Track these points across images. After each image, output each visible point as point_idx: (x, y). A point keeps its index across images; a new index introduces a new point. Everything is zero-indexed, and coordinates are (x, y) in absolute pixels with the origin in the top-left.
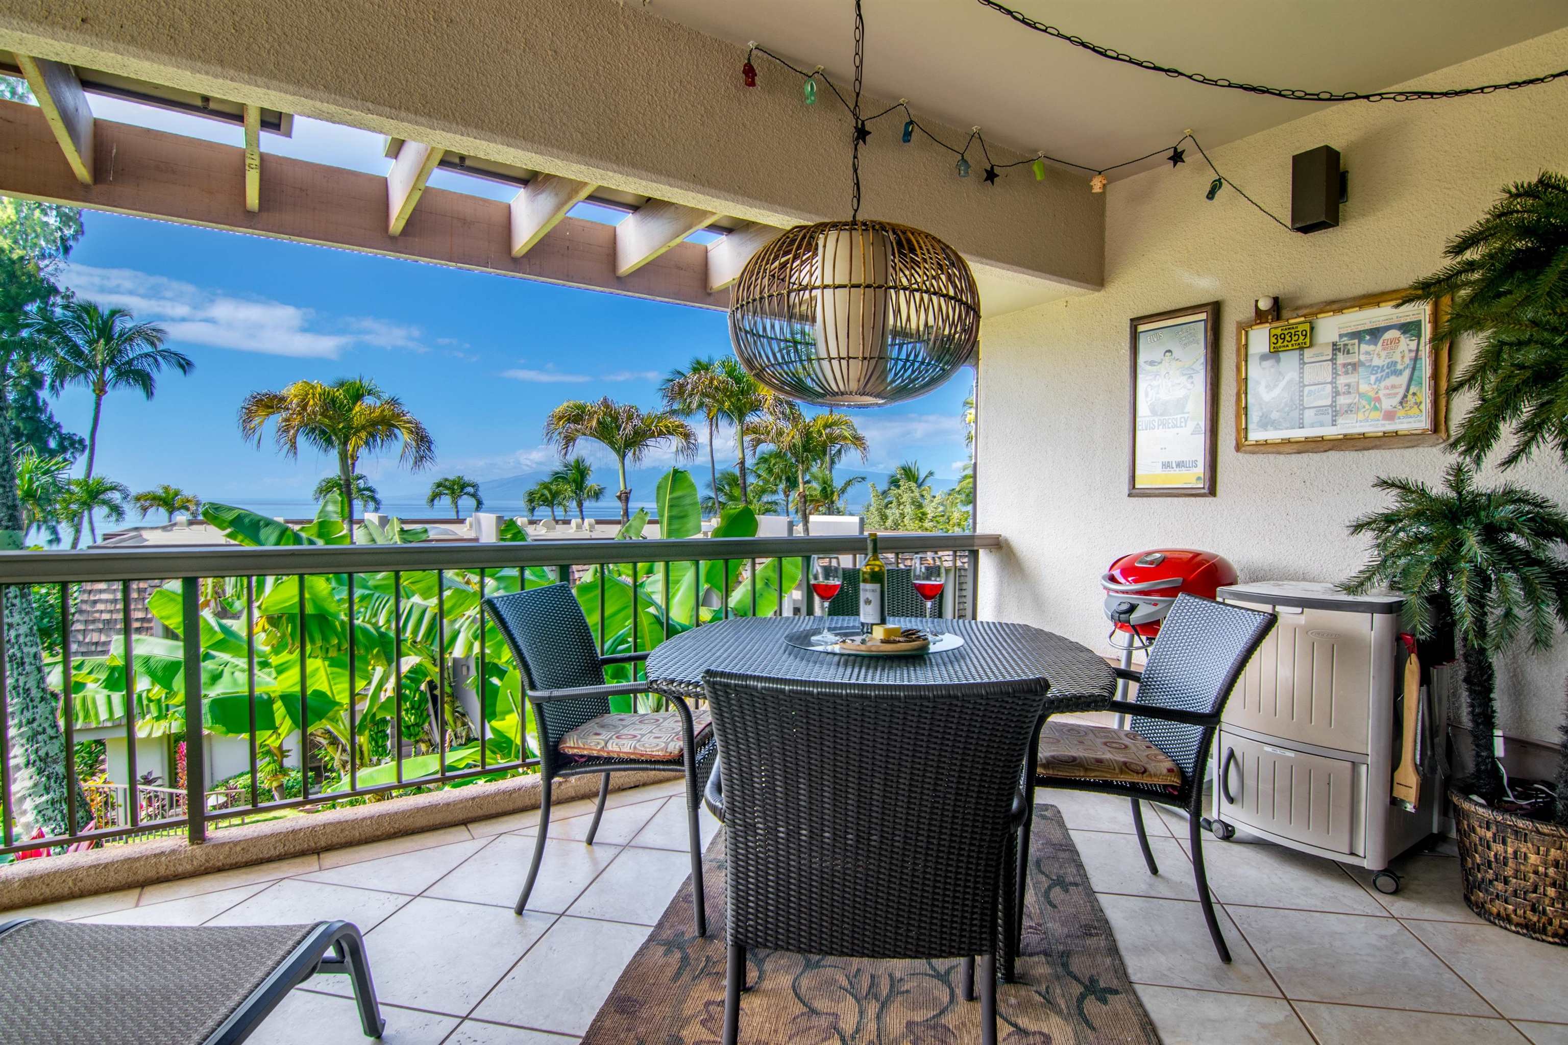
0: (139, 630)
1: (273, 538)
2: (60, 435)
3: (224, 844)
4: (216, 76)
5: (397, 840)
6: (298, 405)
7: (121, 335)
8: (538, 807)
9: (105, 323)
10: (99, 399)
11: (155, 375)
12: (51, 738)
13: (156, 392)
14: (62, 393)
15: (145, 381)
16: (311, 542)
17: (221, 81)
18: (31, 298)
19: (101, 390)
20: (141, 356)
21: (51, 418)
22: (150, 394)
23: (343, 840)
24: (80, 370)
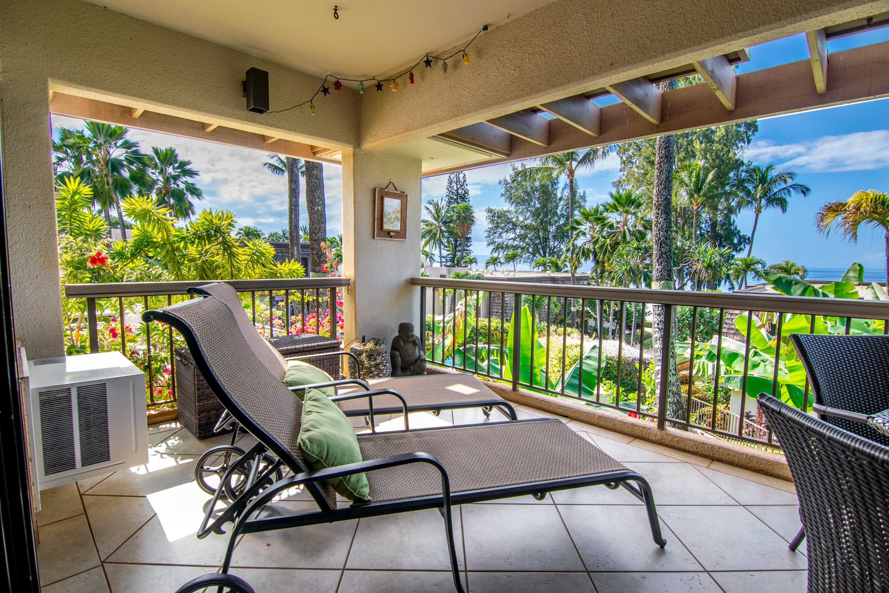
0: (727, 334)
1: (799, 292)
2: (739, 236)
3: (670, 435)
4: (662, 61)
5: (759, 475)
6: (854, 208)
7: (771, 180)
9: (763, 176)
10: (757, 215)
11: (788, 199)
12: (673, 375)
13: (787, 208)
15: (782, 203)
16: (824, 295)
17: (664, 62)
18: (731, 170)
19: (758, 211)
20: (781, 190)
21: (736, 228)
22: (784, 210)
23: (728, 460)
24: (749, 202)
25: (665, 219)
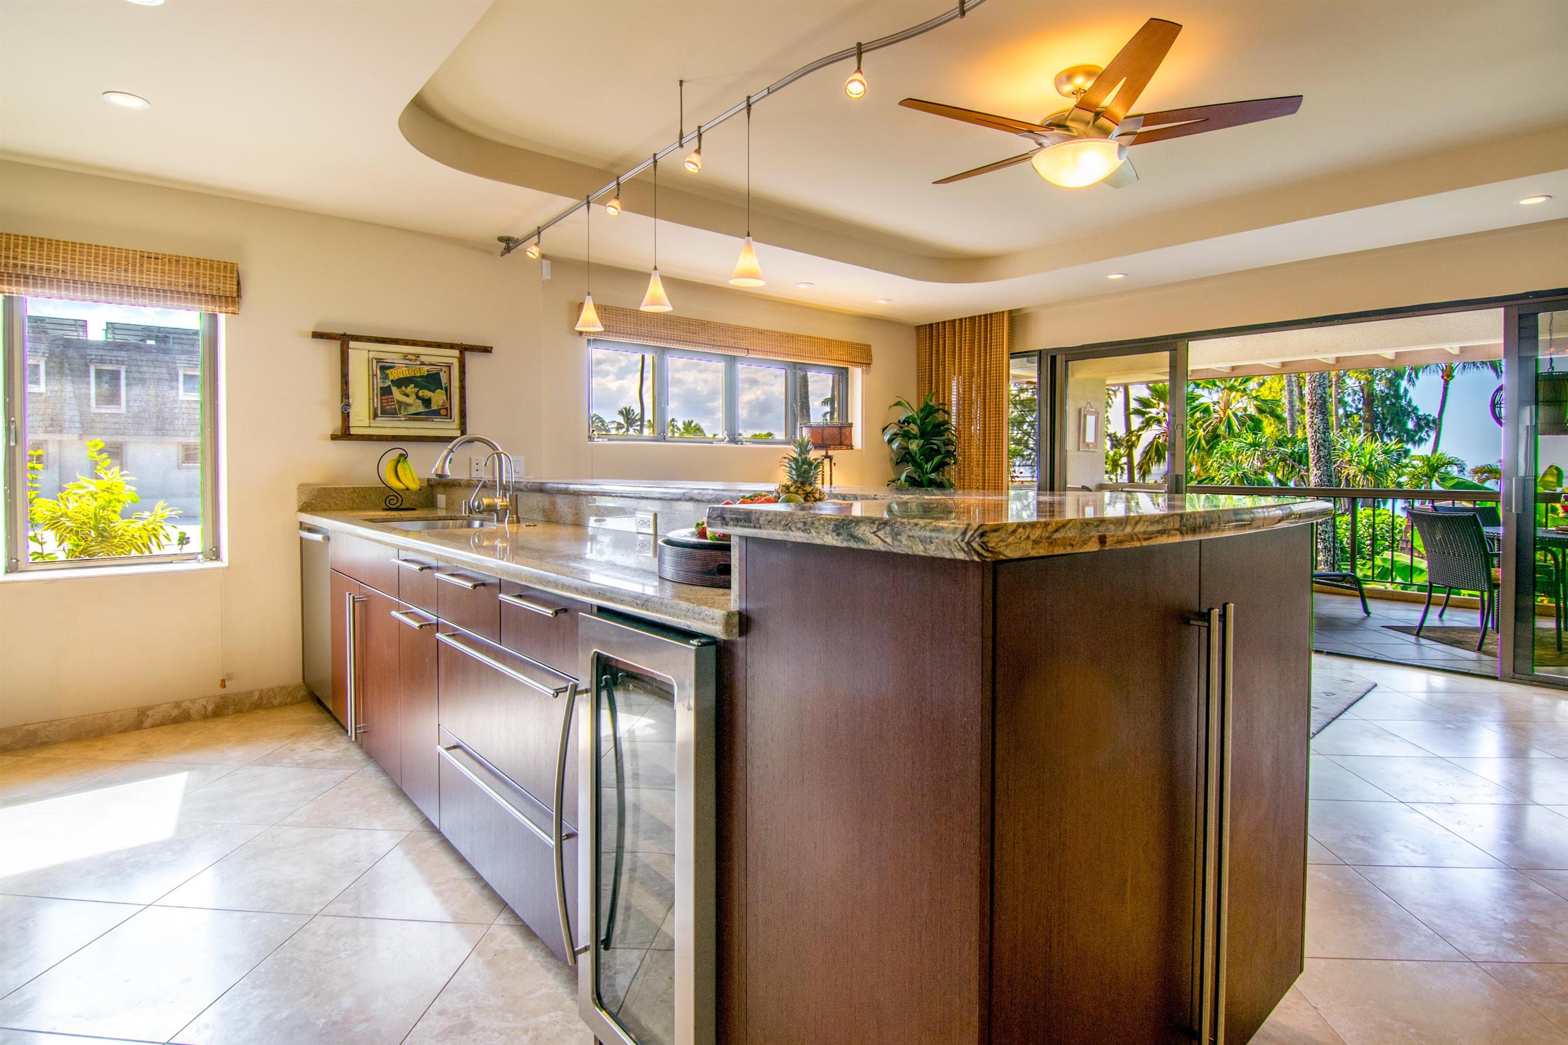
2: (1417, 417)
8: (1424, 603)
10: (1446, 383)
14: (1417, 383)
19: (1447, 376)
21: (1409, 403)
25: (1322, 420)
